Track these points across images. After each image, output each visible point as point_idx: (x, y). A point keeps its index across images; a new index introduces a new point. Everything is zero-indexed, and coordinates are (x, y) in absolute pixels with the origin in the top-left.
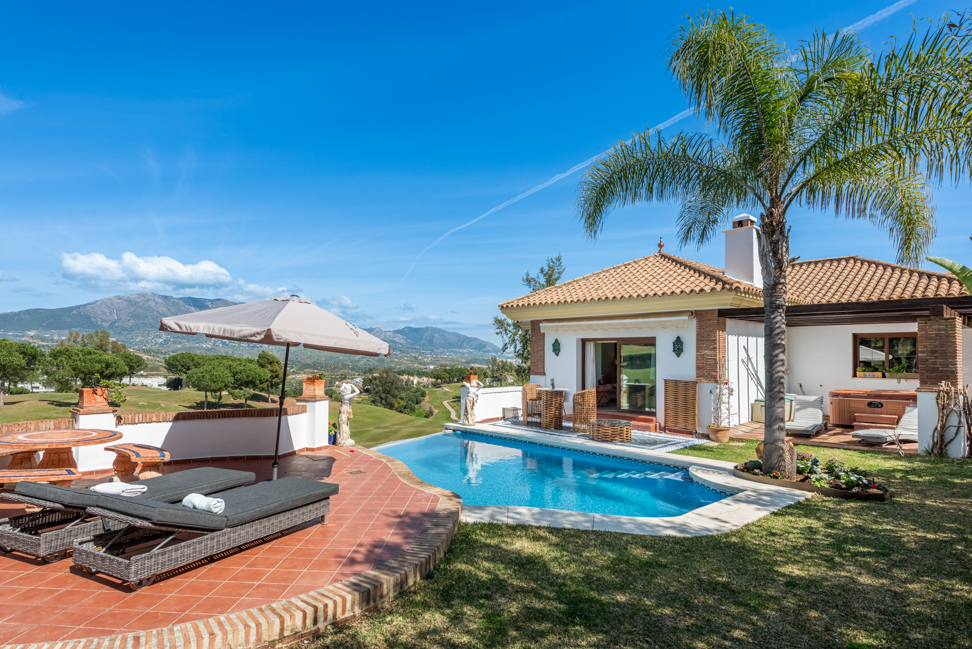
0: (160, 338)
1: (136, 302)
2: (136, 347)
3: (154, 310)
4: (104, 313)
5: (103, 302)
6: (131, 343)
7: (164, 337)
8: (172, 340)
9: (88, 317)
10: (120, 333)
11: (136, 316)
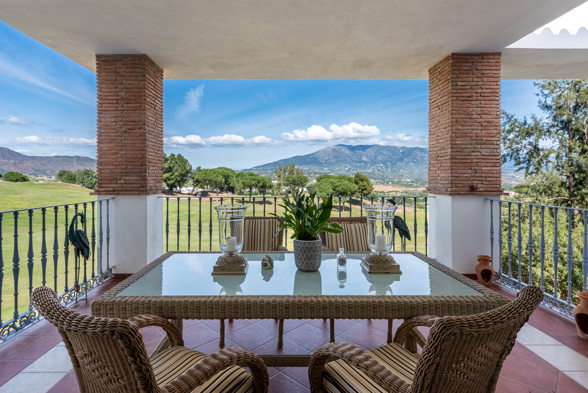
0: (347, 167)
1: (336, 149)
2: (336, 173)
3: (344, 153)
4: (323, 156)
5: (322, 151)
6: (334, 170)
7: (349, 167)
8: (352, 168)
9: (316, 159)
10: (329, 166)
11: (336, 157)
